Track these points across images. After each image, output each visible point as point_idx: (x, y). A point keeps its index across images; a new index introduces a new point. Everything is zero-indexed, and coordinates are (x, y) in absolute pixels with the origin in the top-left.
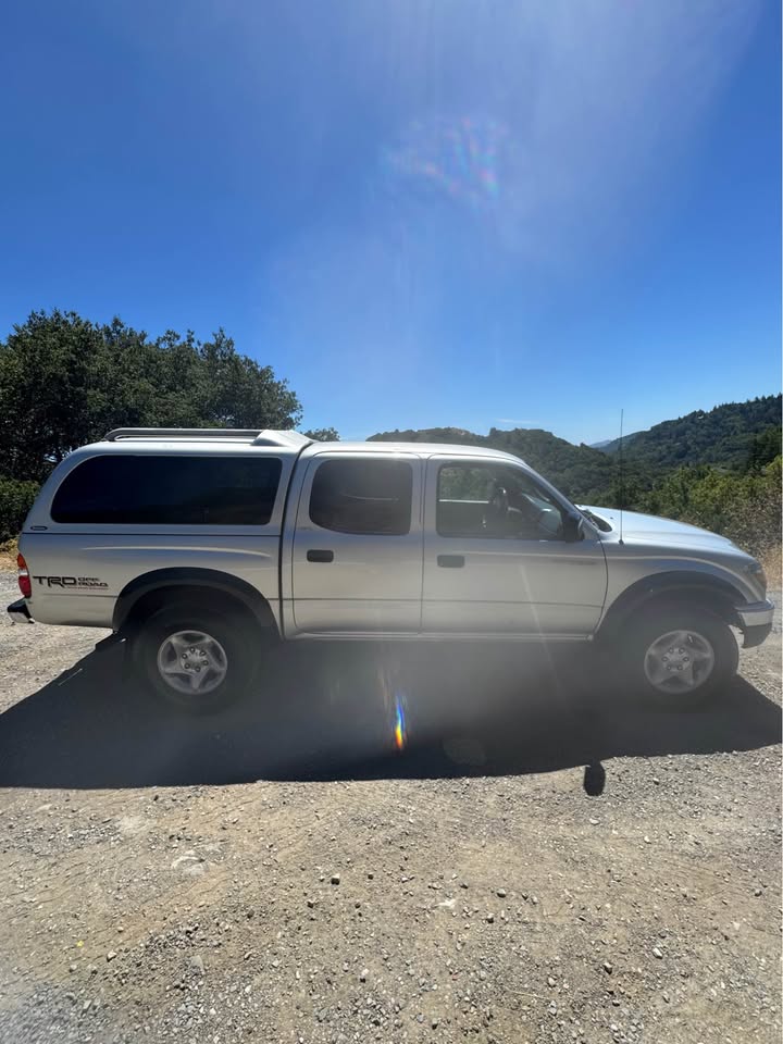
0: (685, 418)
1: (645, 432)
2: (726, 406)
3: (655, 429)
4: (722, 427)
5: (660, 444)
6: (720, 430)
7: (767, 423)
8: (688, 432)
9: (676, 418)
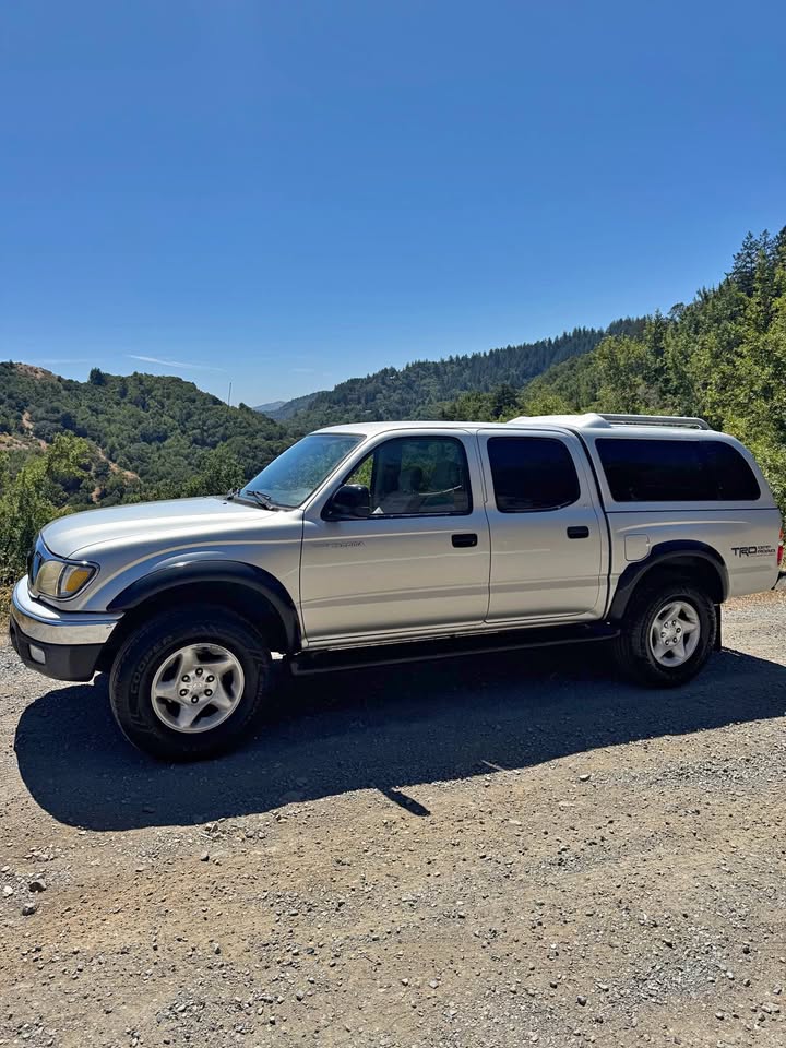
0: (375, 376)
1: (328, 393)
2: (420, 365)
3: (339, 388)
4: (416, 392)
5: (347, 411)
6: (414, 396)
7: (461, 390)
8: (379, 396)
9: (364, 376)
